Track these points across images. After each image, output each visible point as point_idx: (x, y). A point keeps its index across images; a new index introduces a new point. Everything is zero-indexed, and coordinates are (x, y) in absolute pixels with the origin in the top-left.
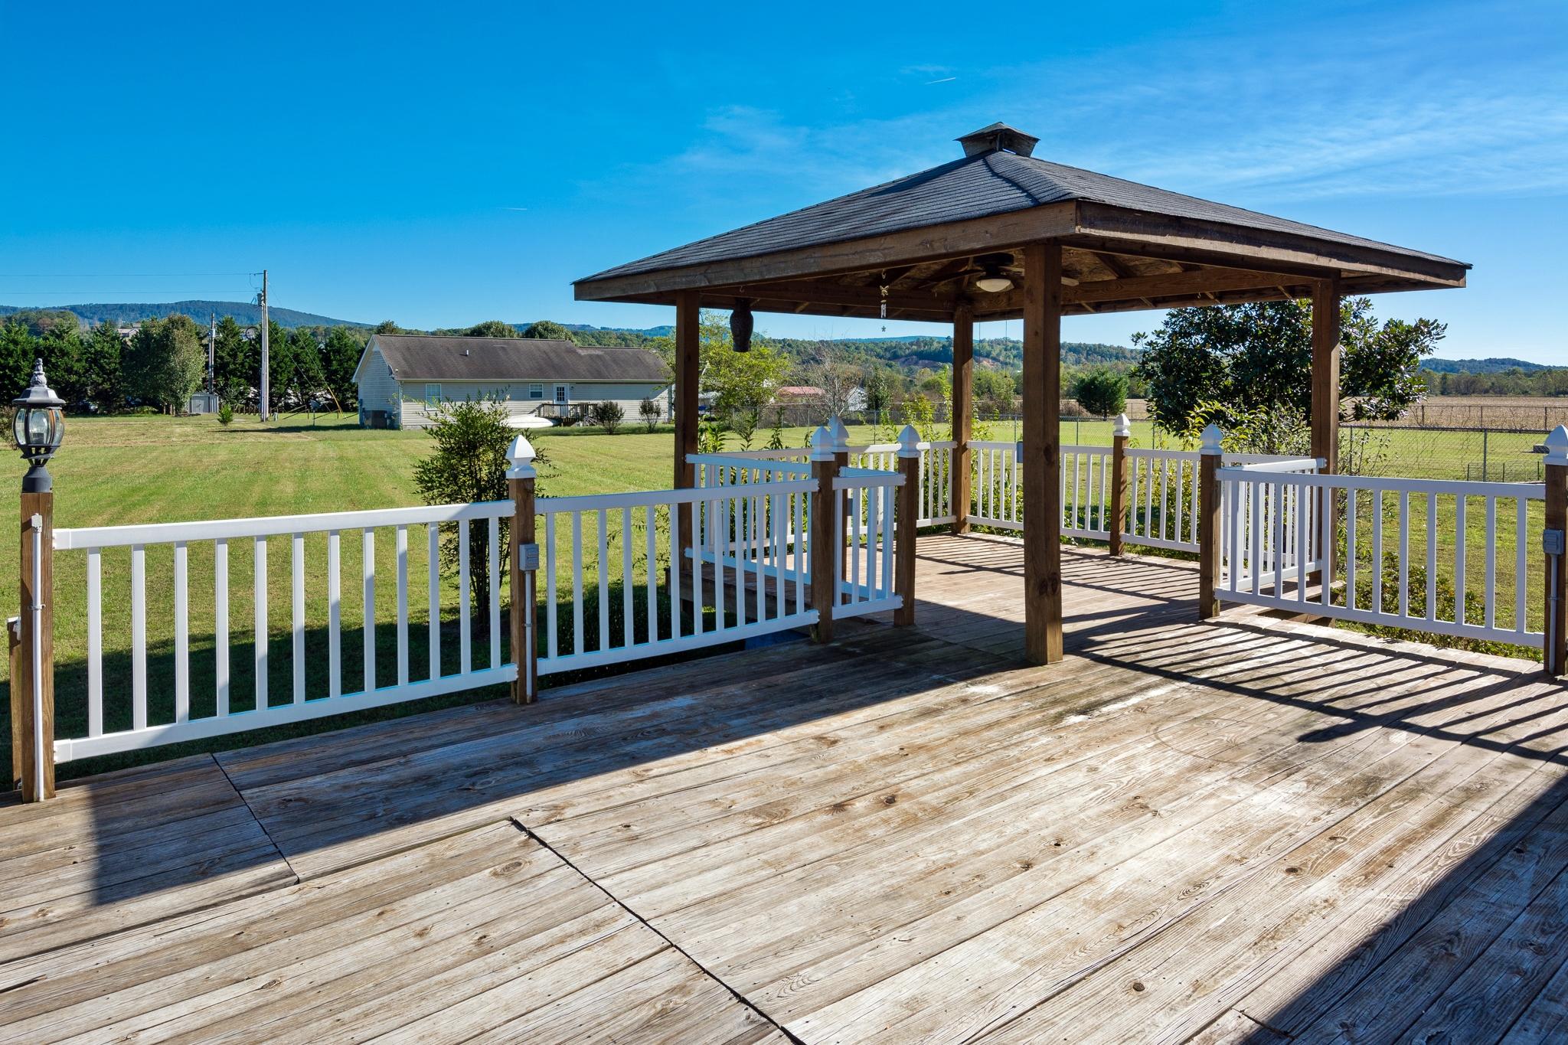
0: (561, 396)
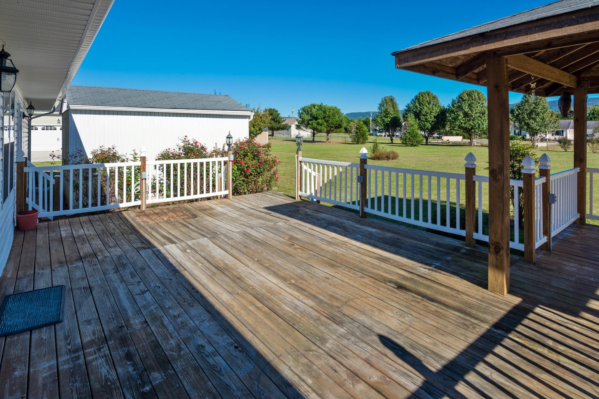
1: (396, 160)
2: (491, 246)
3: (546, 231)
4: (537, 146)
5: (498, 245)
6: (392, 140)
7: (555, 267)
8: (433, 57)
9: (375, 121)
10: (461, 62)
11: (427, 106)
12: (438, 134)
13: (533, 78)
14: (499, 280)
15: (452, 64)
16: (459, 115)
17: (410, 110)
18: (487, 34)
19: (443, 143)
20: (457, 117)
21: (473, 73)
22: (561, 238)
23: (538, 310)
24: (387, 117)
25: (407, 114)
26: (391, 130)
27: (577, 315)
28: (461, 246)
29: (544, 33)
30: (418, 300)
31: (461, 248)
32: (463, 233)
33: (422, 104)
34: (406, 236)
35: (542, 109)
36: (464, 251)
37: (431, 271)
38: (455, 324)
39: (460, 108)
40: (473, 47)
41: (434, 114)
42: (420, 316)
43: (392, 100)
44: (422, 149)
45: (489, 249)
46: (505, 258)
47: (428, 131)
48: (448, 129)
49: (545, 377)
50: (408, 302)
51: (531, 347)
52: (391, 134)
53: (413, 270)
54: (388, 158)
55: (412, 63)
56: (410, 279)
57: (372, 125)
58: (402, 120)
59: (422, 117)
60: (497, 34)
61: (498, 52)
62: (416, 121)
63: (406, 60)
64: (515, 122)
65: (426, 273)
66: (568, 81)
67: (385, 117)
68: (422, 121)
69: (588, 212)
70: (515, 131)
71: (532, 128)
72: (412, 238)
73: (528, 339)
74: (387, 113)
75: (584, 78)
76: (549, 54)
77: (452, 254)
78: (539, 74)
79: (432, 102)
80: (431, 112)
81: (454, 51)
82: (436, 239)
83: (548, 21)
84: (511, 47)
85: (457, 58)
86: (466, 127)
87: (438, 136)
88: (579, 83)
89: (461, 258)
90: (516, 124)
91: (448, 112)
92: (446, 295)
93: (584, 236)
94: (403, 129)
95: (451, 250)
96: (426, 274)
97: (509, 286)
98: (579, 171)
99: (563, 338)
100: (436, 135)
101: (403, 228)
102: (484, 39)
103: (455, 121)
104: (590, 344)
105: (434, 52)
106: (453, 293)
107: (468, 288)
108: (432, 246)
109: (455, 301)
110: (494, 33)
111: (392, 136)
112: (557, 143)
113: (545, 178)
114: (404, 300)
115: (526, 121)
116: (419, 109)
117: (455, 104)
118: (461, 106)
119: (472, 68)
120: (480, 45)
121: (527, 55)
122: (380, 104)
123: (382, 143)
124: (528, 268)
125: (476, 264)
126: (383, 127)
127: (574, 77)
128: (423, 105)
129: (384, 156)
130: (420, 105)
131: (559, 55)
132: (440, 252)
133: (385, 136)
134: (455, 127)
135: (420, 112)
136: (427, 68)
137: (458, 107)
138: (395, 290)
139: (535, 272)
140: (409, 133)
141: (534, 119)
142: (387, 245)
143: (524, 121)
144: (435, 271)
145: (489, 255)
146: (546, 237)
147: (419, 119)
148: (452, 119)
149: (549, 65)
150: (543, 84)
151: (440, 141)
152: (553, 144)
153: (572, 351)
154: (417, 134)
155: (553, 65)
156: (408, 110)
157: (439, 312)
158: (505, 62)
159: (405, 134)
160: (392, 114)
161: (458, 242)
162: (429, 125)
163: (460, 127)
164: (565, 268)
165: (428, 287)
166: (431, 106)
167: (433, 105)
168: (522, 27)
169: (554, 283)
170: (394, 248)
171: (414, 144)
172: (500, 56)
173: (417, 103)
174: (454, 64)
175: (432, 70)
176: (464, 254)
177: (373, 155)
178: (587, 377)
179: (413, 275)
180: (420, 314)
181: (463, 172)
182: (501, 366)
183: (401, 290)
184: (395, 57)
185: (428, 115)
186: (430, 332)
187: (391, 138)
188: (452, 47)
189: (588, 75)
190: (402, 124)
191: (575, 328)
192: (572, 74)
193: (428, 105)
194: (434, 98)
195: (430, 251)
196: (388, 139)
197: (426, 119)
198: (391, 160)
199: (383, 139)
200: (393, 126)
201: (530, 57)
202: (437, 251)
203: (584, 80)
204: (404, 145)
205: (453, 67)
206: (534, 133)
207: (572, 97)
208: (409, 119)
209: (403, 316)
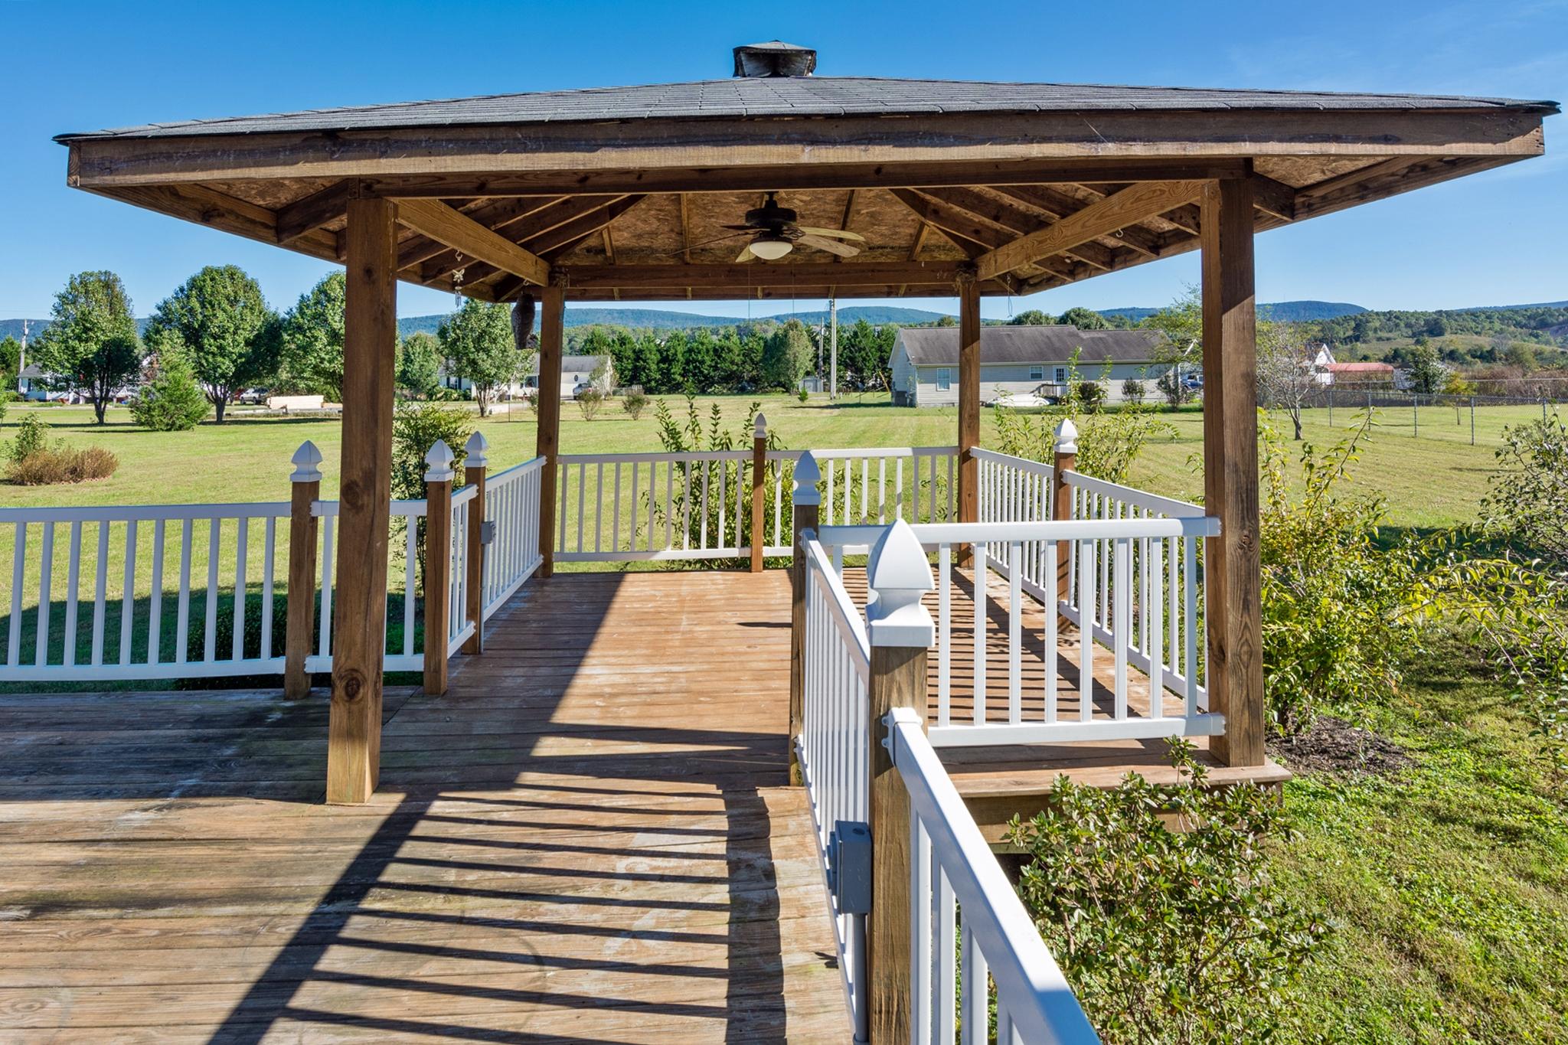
0: (1061, 376)
1: (109, 479)
2: (338, 683)
3: (474, 612)
4: (491, 413)
5: (355, 675)
6: (100, 413)
7: (484, 689)
8: (194, 170)
9: (37, 351)
10: (289, 197)
11: (225, 311)
12: (255, 391)
13: (459, 259)
14: (354, 767)
15: (264, 200)
16: (316, 339)
17: (170, 321)
18: (341, 134)
19: (268, 415)
20: (311, 343)
21: (325, 230)
22: (504, 616)
23: (437, 807)
24: (87, 341)
25: (158, 332)
26: (98, 383)
27: (510, 784)
28: (270, 703)
29: (463, 157)
30: (104, 924)
31: (270, 710)
32: (278, 666)
33: (210, 303)
34: (93, 726)
35: (502, 330)
36: (277, 715)
37: (165, 811)
38: (220, 943)
39: (320, 318)
40: (306, 162)
41: (246, 334)
42: (105, 974)
43: (108, 284)
44: (202, 437)
45: (333, 692)
46: (370, 703)
47: (226, 384)
48: (284, 375)
49: (431, 969)
50: (67, 945)
51: (408, 909)
52: (97, 393)
53: (102, 829)
54: (76, 473)
55: (128, 177)
56: (88, 864)
57: (27, 365)
58: (140, 348)
59: (207, 342)
60: (366, 140)
61: (377, 186)
62: (186, 354)
63: (107, 164)
64: (447, 359)
65: (147, 824)
66: (532, 270)
67: (79, 338)
68: (208, 353)
69: (557, 548)
70: (448, 379)
71: (482, 372)
72: (118, 724)
73: (405, 892)
74: (86, 328)
75: (560, 267)
76: (495, 208)
77: (240, 736)
78: (474, 250)
79: (242, 300)
80: (237, 328)
81: (257, 165)
82: (197, 706)
83: (473, 134)
84: (405, 178)
85: (277, 184)
86: (334, 371)
87: (256, 395)
88: (552, 277)
89: (265, 738)
90: (450, 362)
91: (286, 330)
92: (203, 869)
93: (547, 600)
94: (142, 378)
95: (239, 727)
96: (148, 828)
97: (378, 772)
98: (545, 463)
99: (478, 852)
100: (250, 394)
101: (90, 700)
102: (334, 145)
103: (306, 352)
104: (527, 841)
105: (198, 157)
106: (227, 852)
107: (273, 819)
108: (183, 732)
109: (229, 873)
110: (359, 137)
111: (99, 403)
112: (527, 404)
113: (475, 487)
114: (50, 947)
115: (471, 356)
116: (200, 317)
117: (308, 307)
118: (322, 314)
119: (319, 217)
120: (325, 160)
121: (448, 202)
122: (61, 297)
123: (55, 426)
124: (429, 709)
125: (306, 743)
126: (66, 373)
127: (543, 265)
128: (213, 306)
129: (62, 467)
130: (203, 306)
131: (514, 213)
132: (206, 741)
133: (76, 401)
134: (303, 371)
135: (203, 325)
136: (184, 198)
137: (314, 318)
138: (19, 927)
139: (442, 716)
140: (164, 389)
141: (487, 351)
142: (15, 779)
143: (467, 354)
144: (180, 807)
145: (332, 709)
146: (473, 624)
147: (200, 348)
148: (299, 347)
149: (496, 231)
150: (487, 274)
151: (260, 410)
152: (520, 405)
153: (490, 874)
154: (189, 392)
155: (502, 232)
156: (165, 319)
157: (172, 931)
158: (391, 212)
159: (148, 393)
160: (107, 329)
161: (263, 697)
162: (227, 366)
163: (317, 371)
164: (505, 684)
165: (148, 865)
166: (238, 309)
167: (245, 307)
168: (422, 135)
169: (478, 729)
170: (43, 779)
171: (178, 423)
172: (379, 195)
173: (194, 300)
174: (268, 201)
175: (199, 207)
176: (278, 724)
177: (17, 469)
178: (512, 919)
179: (101, 847)
180: (104, 968)
181: (286, 496)
182: (330, 1000)
183: (48, 915)
184: (67, 149)
185: (227, 335)
186: (129, 1011)
187: (98, 408)
188: (251, 152)
189: (568, 263)
190: (140, 362)
191: (506, 816)
192: (540, 256)
193: (228, 308)
194: (250, 287)
195: (173, 750)
196: (88, 413)
197: (221, 348)
198: (87, 481)
199: (66, 412)
200: (106, 370)
201: (455, 208)
202: (196, 740)
203: (561, 273)
204: (141, 428)
205: (268, 209)
206: (486, 383)
207: (538, 306)
208: (165, 347)
209: (38, 1005)
